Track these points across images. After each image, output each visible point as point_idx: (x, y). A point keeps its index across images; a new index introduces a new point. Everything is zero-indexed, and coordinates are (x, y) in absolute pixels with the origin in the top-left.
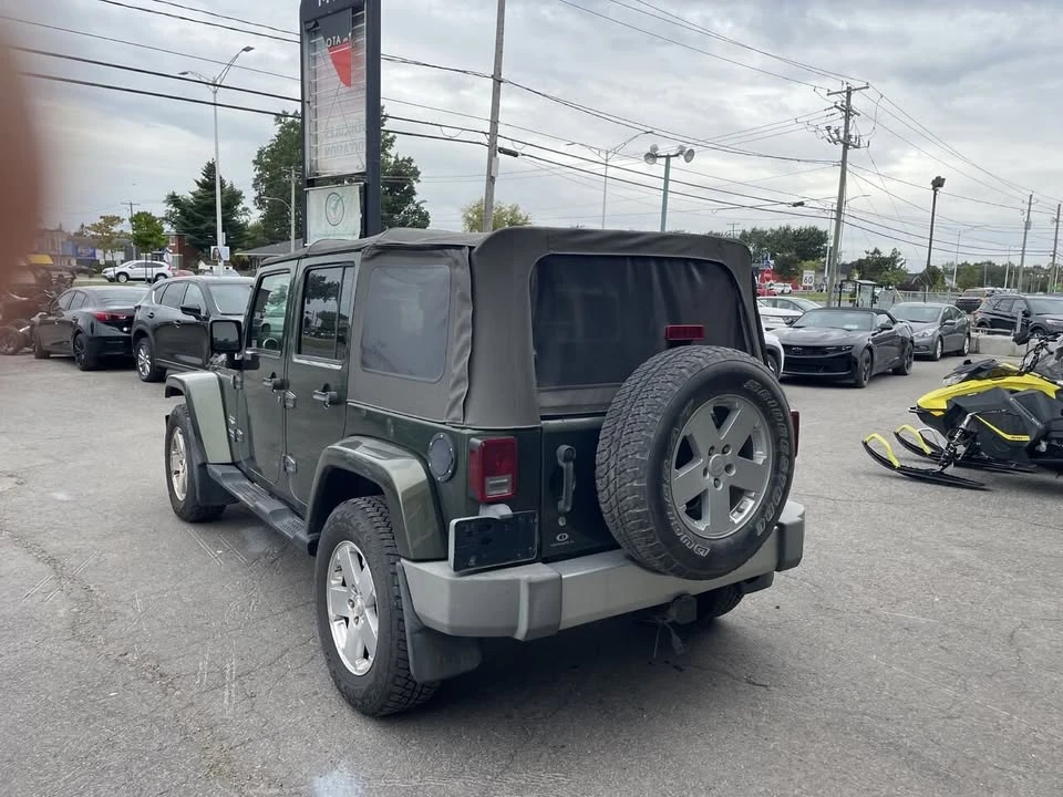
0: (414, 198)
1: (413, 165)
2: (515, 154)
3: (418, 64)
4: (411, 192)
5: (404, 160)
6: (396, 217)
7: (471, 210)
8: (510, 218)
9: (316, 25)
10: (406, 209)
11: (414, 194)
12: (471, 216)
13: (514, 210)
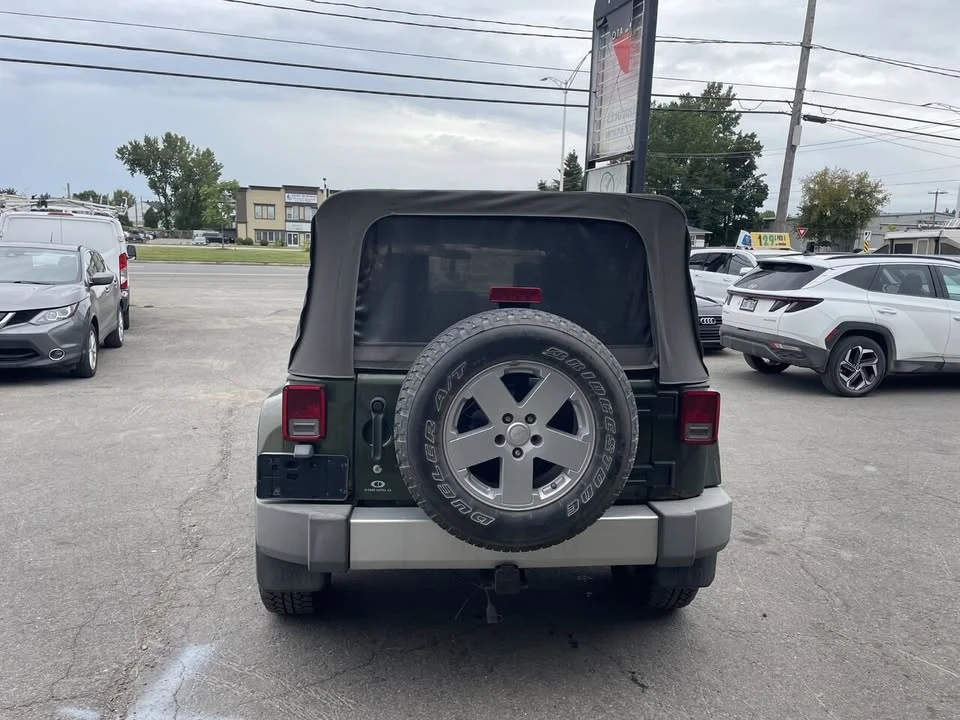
0: (754, 172)
1: (756, 140)
2: (823, 121)
3: (718, 42)
4: (752, 166)
5: (747, 136)
6: (734, 191)
7: (812, 180)
8: (856, 186)
9: (605, 21)
10: (744, 183)
11: (755, 168)
12: (812, 186)
13: (862, 178)
